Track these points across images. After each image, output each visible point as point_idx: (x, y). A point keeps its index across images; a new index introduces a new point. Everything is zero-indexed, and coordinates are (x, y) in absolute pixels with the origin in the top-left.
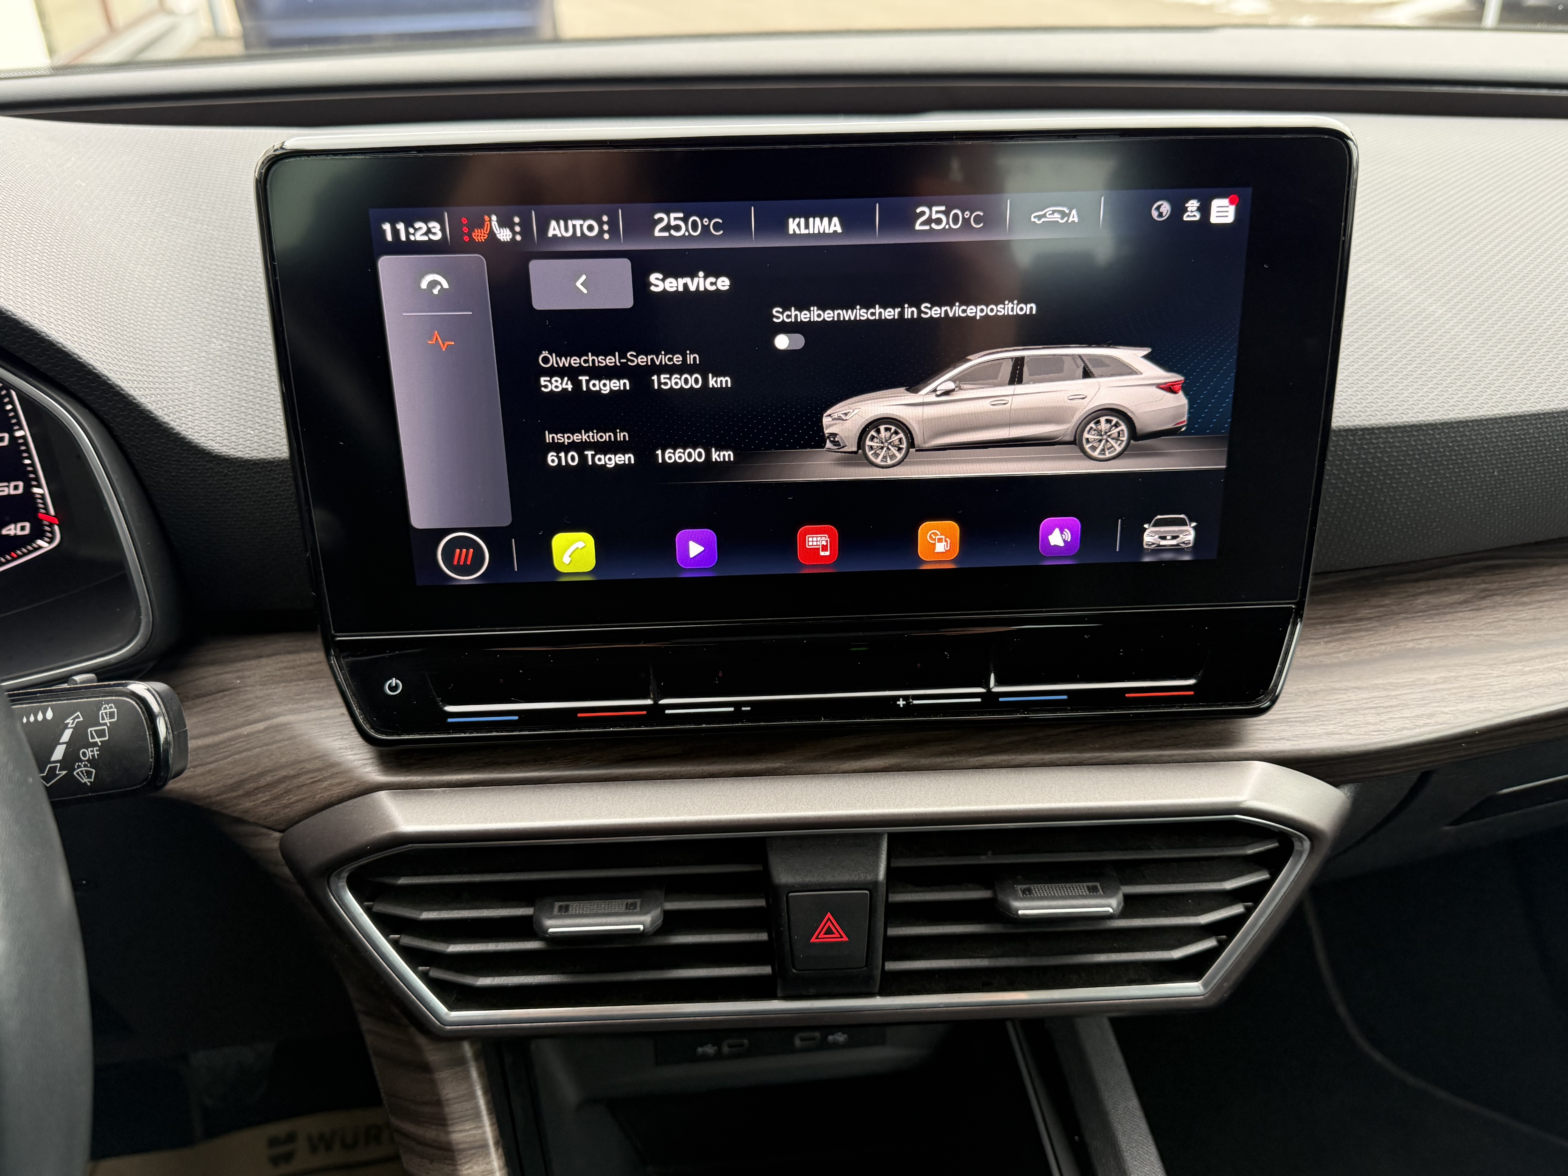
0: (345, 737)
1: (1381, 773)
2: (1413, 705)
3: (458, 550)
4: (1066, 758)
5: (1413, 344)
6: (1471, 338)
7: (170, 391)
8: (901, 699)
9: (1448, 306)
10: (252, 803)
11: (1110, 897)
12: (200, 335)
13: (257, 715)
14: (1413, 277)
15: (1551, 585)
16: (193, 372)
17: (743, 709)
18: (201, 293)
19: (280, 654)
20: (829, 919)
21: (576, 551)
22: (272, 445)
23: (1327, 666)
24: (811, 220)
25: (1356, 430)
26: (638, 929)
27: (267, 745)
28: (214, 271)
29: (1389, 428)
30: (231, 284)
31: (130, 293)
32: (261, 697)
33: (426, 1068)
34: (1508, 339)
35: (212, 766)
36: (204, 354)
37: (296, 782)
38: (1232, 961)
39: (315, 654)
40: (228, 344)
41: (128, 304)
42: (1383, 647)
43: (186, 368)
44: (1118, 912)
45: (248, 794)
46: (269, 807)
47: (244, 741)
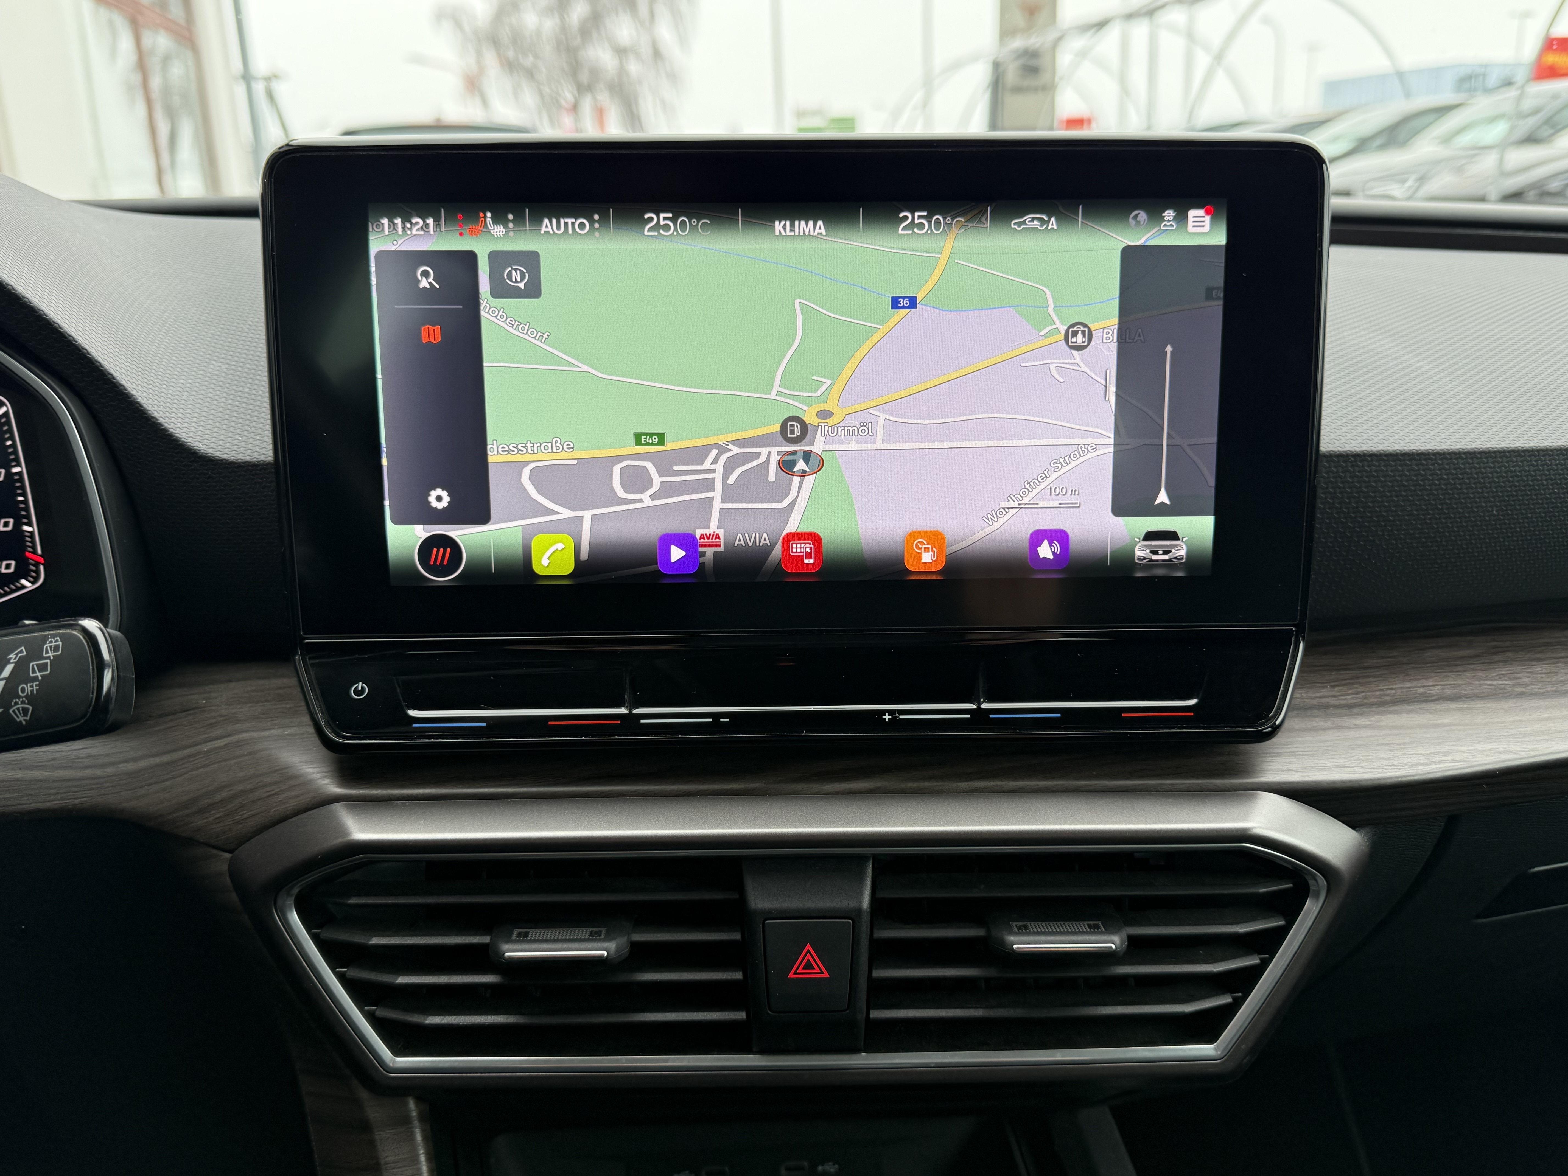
1: (1399, 814)
3: (435, 550)
4: (1063, 785)
5: (1401, 390)
6: (1460, 388)
7: (163, 394)
8: (887, 714)
9: (1434, 364)
10: (205, 821)
11: (1113, 933)
12: (200, 358)
13: (219, 732)
17: (721, 720)
18: (207, 326)
19: (249, 679)
21: (555, 554)
22: (258, 450)
24: (797, 223)
25: (1348, 455)
26: (602, 956)
27: (225, 760)
29: (1381, 455)
34: (1496, 390)
37: (252, 796)
38: (1247, 1022)
42: (1393, 691)
45: (201, 811)
46: (221, 824)
47: (201, 758)
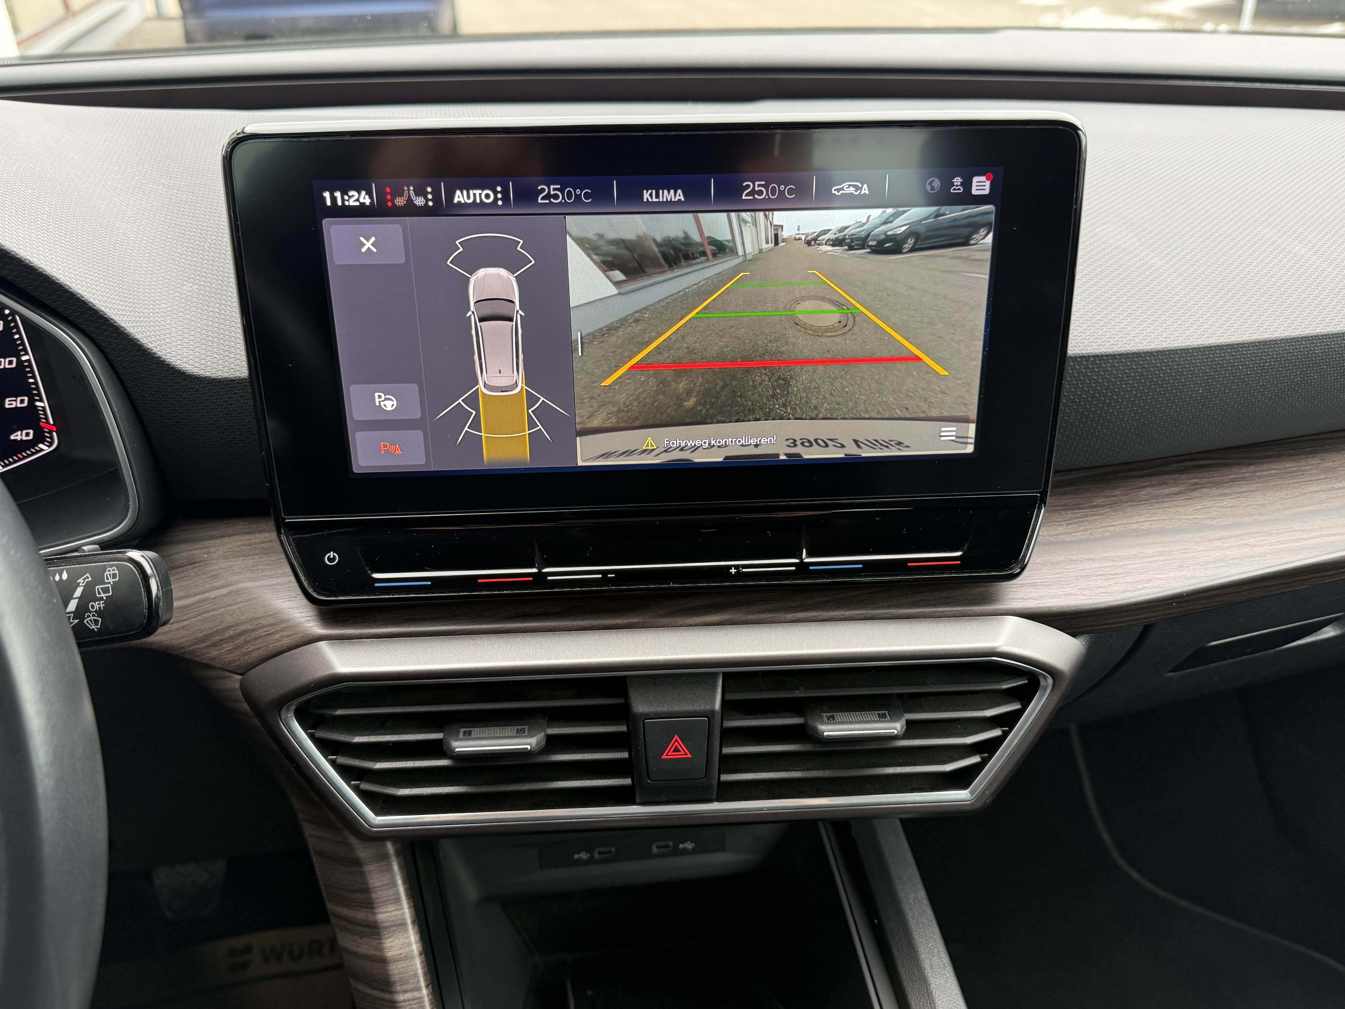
0: (292, 599)
1: (1109, 626)
2: (1135, 573)
4: (862, 614)
5: (1136, 289)
6: (1183, 284)
7: (152, 323)
8: (733, 568)
9: (1166, 259)
10: (218, 652)
11: (895, 721)
12: (174, 279)
13: (221, 582)
14: (1140, 236)
15: (1248, 480)
16: (169, 308)
17: (609, 576)
18: (174, 245)
19: (238, 534)
20: (676, 740)
22: (233, 367)
23: (1068, 542)
25: (1089, 356)
26: (527, 748)
27: (229, 606)
28: (184, 228)
29: (1115, 355)
30: (198, 238)
31: (118, 245)
32: (225, 568)
33: (358, 863)
34: (1212, 285)
35: (185, 623)
36: (177, 294)
37: (253, 635)
38: (992, 774)
39: (267, 535)
40: (197, 286)
41: (117, 254)
42: (1113, 528)
43: (163, 306)
44: (901, 734)
45: (214, 645)
46: (232, 655)
47: (210, 603)
